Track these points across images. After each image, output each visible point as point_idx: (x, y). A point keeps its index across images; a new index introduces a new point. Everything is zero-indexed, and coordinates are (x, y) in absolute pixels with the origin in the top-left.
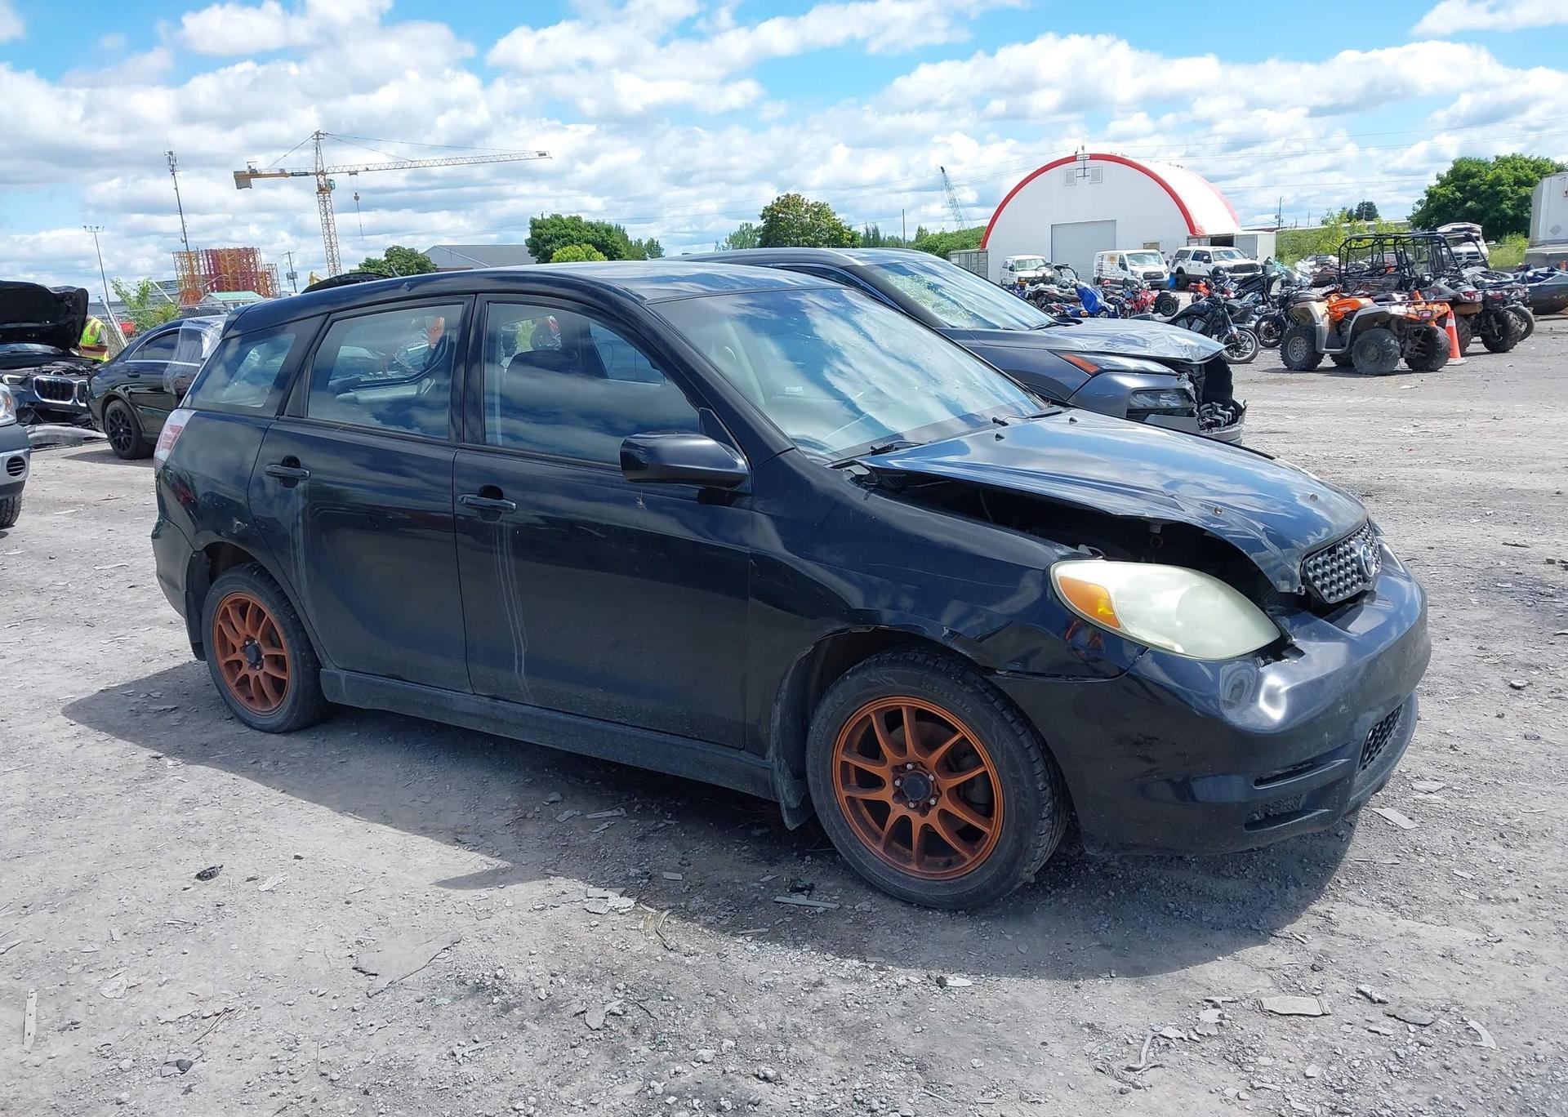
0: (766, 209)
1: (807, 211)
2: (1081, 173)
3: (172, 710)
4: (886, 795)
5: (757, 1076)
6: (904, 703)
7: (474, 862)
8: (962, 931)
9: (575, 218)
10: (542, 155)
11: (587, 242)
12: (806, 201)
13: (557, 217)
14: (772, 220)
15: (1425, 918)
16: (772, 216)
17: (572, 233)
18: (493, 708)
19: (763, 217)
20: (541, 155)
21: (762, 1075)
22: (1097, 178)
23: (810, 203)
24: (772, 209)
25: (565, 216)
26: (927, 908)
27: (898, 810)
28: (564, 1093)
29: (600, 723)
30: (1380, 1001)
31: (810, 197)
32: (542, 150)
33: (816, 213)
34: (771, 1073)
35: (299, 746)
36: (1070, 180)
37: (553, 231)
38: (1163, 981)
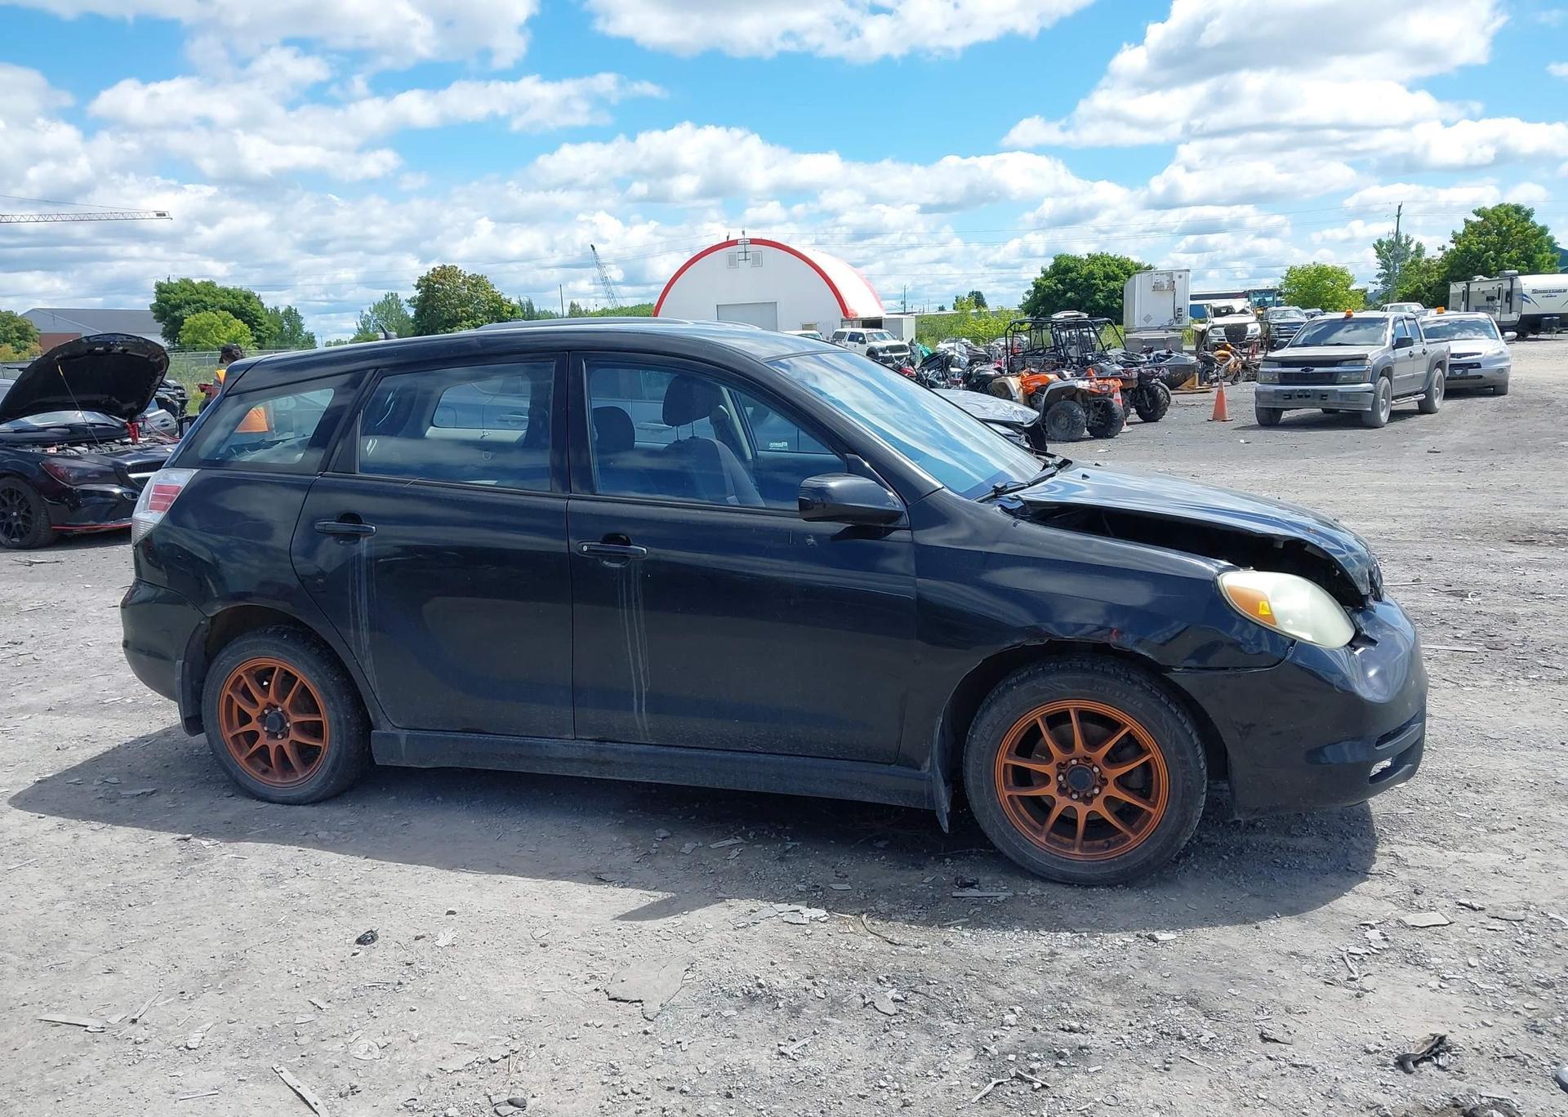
0: (421, 279)
1: (464, 283)
2: (742, 256)
4: (1050, 790)
5: (1063, 1030)
6: (1072, 706)
8: (1132, 900)
9: (207, 284)
10: (161, 215)
11: (223, 309)
12: (463, 272)
13: (187, 281)
14: (428, 291)
16: (428, 286)
17: (206, 299)
18: (599, 750)
19: (418, 287)
20: (158, 215)
21: (1067, 1028)
22: (757, 261)
23: (467, 275)
24: (428, 280)
25: (196, 281)
26: (1087, 887)
27: (1061, 804)
29: (730, 754)
30: (1480, 909)
31: (467, 270)
32: (161, 209)
33: (475, 285)
34: (1075, 1025)
36: (732, 262)
37: (182, 296)
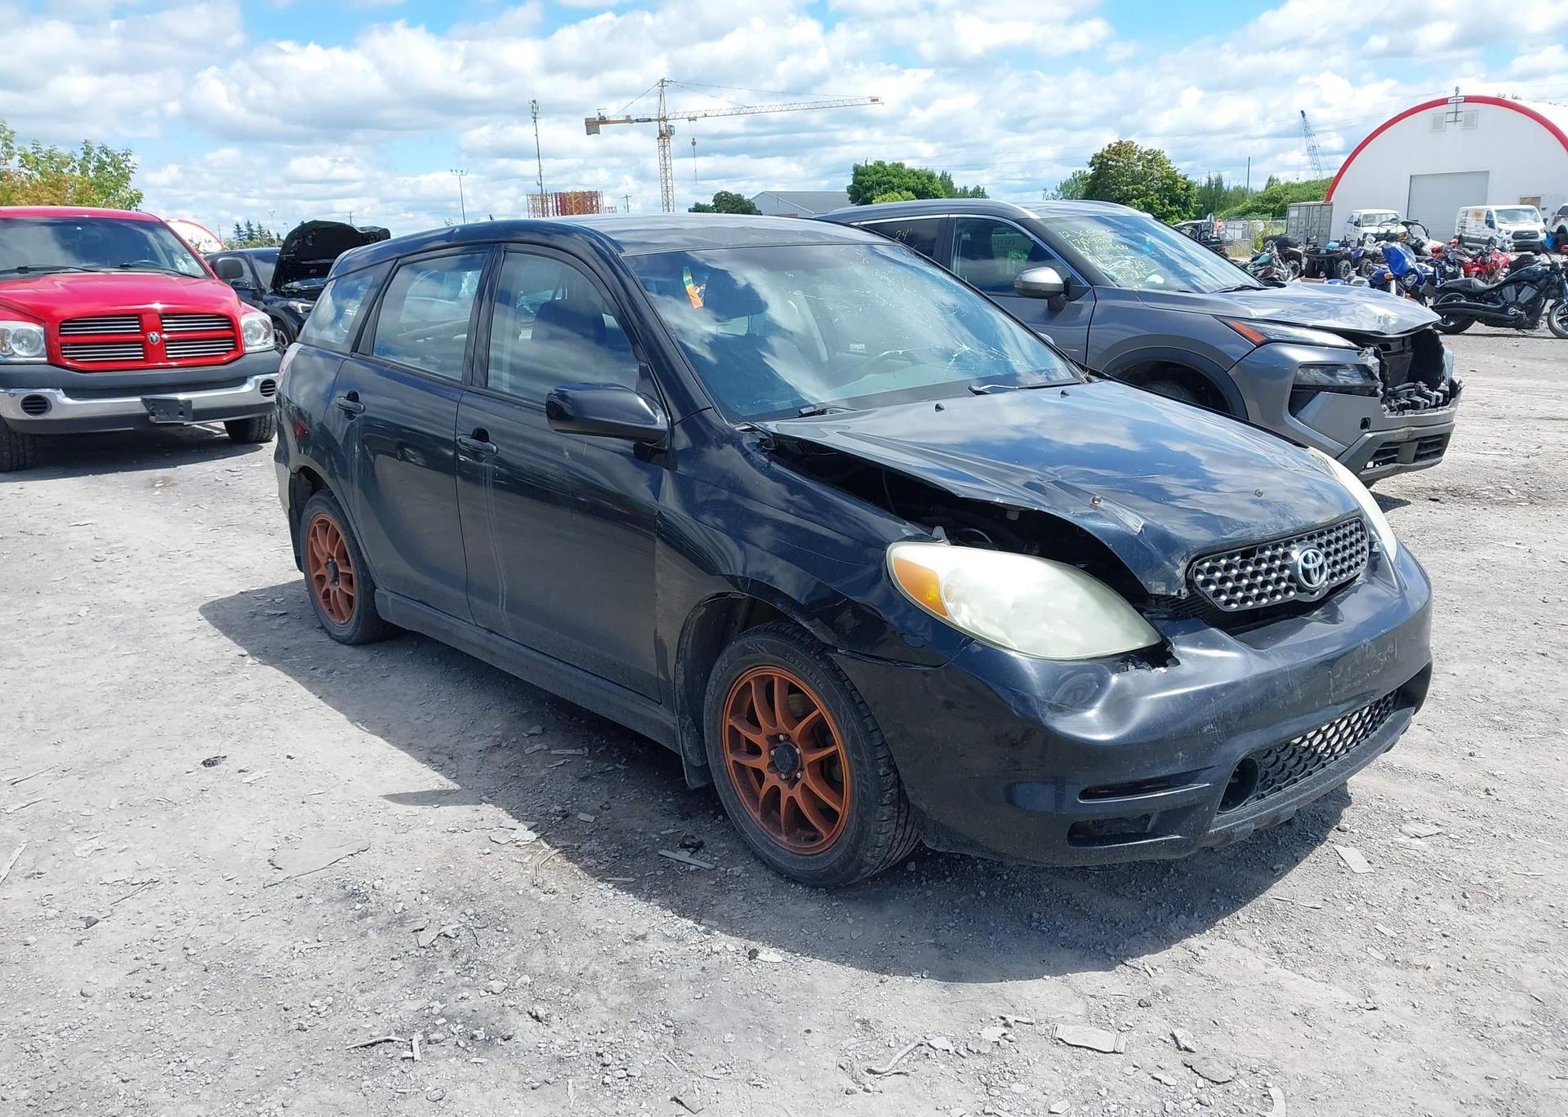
0: (1096, 156)
1: (1139, 159)
2: (1451, 117)
3: (281, 615)
4: (762, 762)
5: (530, 1014)
6: (777, 674)
7: (432, 779)
8: (810, 908)
9: (897, 165)
10: (874, 100)
11: (907, 189)
12: (1139, 148)
13: (880, 164)
14: (1100, 168)
15: (1307, 970)
16: (1101, 163)
17: (894, 180)
18: (488, 640)
19: (1092, 164)
20: (873, 100)
21: (534, 1014)
22: (1471, 122)
23: (1143, 151)
24: (1102, 156)
25: (887, 164)
26: (794, 881)
27: (772, 779)
28: (360, 999)
29: (561, 664)
30: (1186, 1049)
31: (1144, 144)
32: (875, 95)
33: (1150, 161)
34: (541, 1013)
35: (359, 658)
36: (1438, 125)
37: (874, 178)
38: (970, 991)
